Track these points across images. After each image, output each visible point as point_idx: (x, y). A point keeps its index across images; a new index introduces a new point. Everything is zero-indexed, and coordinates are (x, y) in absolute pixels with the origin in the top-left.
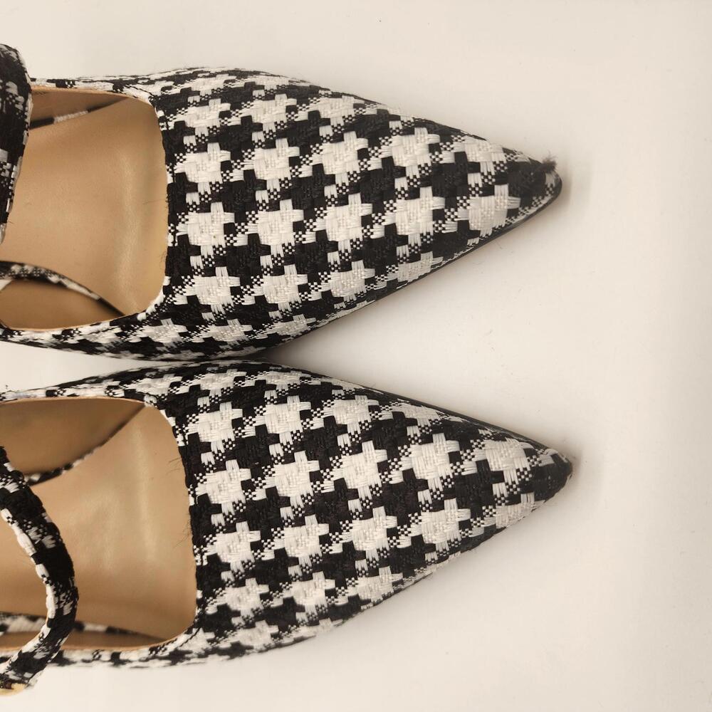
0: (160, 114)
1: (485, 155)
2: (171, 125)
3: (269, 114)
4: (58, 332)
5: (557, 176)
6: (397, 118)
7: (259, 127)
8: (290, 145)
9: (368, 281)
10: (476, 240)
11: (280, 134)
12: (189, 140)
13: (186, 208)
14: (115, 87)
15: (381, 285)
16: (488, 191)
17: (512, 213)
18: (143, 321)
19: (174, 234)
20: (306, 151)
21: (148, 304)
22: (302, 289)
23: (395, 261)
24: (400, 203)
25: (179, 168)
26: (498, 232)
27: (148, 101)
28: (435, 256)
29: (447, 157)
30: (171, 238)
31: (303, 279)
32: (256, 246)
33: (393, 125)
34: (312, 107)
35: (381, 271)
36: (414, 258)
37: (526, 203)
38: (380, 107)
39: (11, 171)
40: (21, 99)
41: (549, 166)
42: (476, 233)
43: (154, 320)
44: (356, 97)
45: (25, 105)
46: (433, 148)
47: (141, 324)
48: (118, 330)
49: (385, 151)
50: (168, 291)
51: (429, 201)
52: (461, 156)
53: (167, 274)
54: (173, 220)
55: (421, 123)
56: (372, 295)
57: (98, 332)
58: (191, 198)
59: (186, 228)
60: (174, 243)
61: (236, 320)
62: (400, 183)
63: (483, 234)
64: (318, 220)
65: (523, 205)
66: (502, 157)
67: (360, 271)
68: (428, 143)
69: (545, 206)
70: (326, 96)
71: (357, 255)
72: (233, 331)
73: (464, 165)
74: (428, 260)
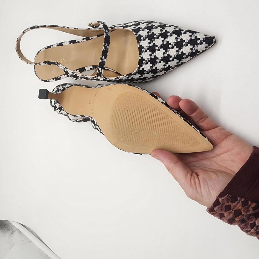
0: (135, 33)
1: (201, 37)
2: (138, 35)
3: (157, 31)
4: (116, 78)
5: (215, 39)
6: (183, 30)
7: (155, 34)
8: (162, 37)
9: (177, 63)
10: (199, 53)
11: (160, 36)
12: (142, 38)
13: (142, 52)
14: (124, 28)
15: (180, 63)
16: (201, 43)
17: (206, 47)
18: (133, 74)
19: (140, 57)
20: (165, 39)
21: (134, 71)
22: (164, 65)
23: (183, 58)
24: (184, 47)
25: (140, 44)
26: (203, 51)
27: (131, 30)
28: (191, 57)
29: (193, 38)
30: (139, 58)
31: (165, 63)
32: (156, 58)
33: (182, 32)
34: (166, 29)
35: (180, 61)
36: (187, 57)
37: (209, 45)
38: (179, 28)
39: (108, 47)
40: (108, 33)
41: (214, 37)
42: (199, 52)
43: (135, 74)
44: (174, 26)
45: (109, 34)
46: (190, 36)
47: (132, 75)
48: (127, 76)
49: (181, 37)
50: (138, 68)
51: (190, 46)
52: (196, 37)
53: (138, 65)
54: (140, 54)
55: (188, 31)
56: (178, 66)
57: (124, 77)
58: (143, 50)
59: (142, 56)
60: (140, 58)
61: (151, 73)
62: (184, 43)
63: (200, 52)
64: (168, 52)
65: (208, 46)
66: (204, 37)
67: (176, 61)
68: (189, 35)
69: (213, 45)
70: (168, 26)
71: (175, 58)
72: (149, 75)
73: (197, 39)
74: (189, 58)
